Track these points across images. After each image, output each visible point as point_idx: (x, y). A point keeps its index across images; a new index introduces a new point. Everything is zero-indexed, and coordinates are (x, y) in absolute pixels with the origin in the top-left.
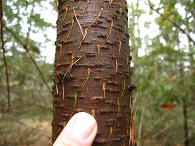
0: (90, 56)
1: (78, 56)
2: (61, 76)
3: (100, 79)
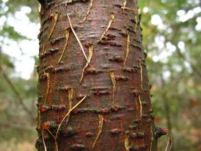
0: (101, 94)
1: (81, 95)
2: (53, 129)
3: (120, 132)
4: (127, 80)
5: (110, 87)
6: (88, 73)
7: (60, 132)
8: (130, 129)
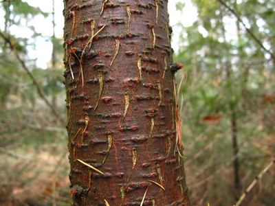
0: (118, 23)
1: (101, 25)
2: (78, 53)
3: (133, 54)
4: (141, 13)
5: (125, 18)
6: (107, 7)
7: (85, 55)
8: (143, 53)
